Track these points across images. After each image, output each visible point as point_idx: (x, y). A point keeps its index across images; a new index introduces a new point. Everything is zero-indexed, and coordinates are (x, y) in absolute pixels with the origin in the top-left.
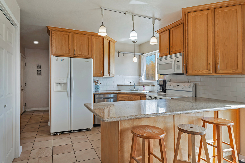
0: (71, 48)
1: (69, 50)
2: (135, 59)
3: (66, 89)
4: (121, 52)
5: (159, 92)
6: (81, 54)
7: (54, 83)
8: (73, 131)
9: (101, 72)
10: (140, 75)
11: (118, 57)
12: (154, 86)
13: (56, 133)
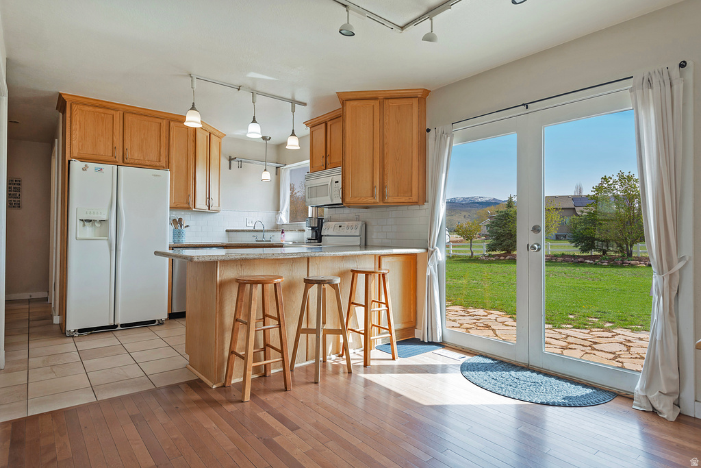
0: (118, 145)
1: (114, 148)
2: (267, 176)
3: (106, 234)
4: (235, 158)
5: (309, 241)
6: (142, 158)
7: (78, 220)
8: (122, 326)
9: (188, 199)
10: (278, 209)
11: (230, 168)
12: (304, 231)
13: (80, 331)
